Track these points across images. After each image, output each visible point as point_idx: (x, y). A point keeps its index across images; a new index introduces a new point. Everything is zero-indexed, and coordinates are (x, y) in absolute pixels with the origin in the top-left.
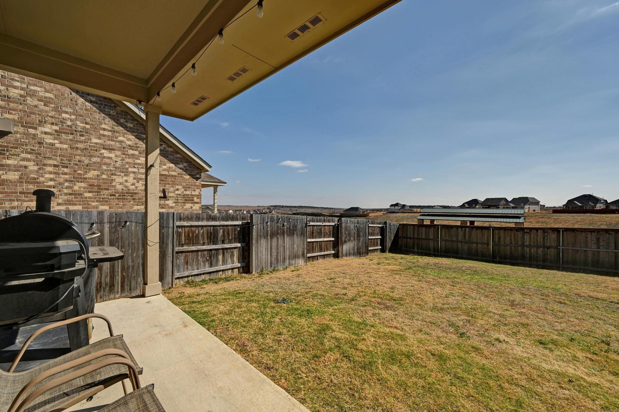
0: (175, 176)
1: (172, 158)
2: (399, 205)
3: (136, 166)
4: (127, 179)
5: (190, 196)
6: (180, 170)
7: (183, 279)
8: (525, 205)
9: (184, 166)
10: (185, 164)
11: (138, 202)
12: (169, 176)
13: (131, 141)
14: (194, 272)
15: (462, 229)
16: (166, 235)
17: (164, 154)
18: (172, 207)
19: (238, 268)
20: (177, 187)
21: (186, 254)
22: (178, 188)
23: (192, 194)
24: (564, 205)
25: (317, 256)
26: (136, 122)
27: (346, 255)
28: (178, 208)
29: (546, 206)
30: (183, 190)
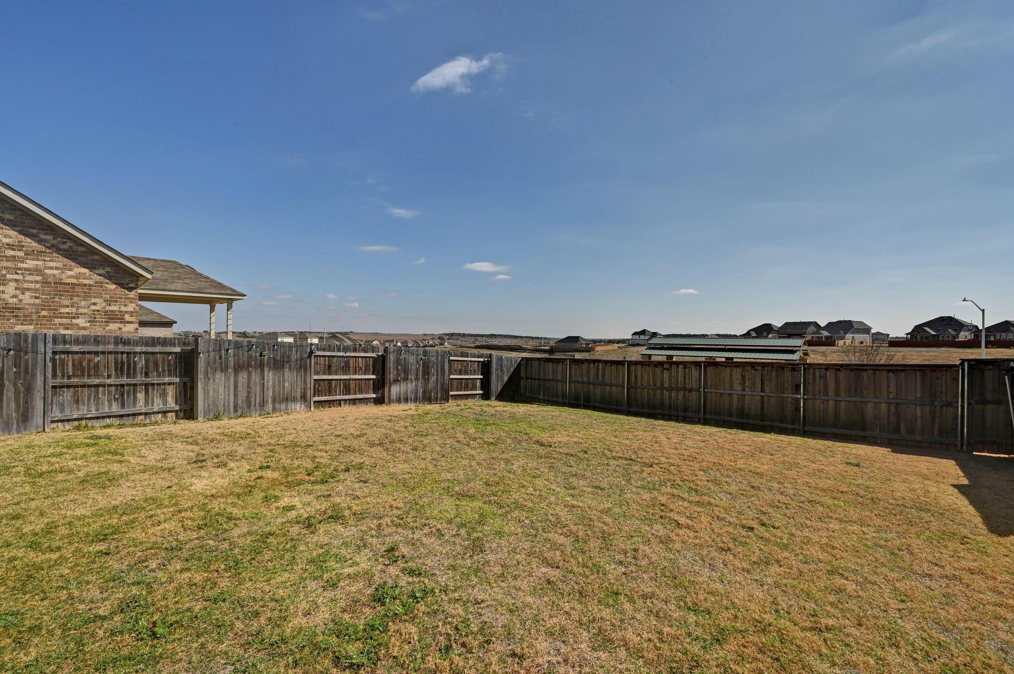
0: (90, 285)
1: (84, 261)
2: (646, 333)
3: (18, 272)
4: (4, 289)
5: (117, 313)
6: (98, 277)
7: (71, 422)
8: (846, 333)
9: (106, 272)
10: (108, 269)
11: (24, 320)
12: (79, 285)
13: (11, 238)
14: (89, 414)
15: (594, 364)
16: (32, 363)
17: (70, 255)
18: (84, 328)
19: (176, 412)
20: (93, 300)
21: (77, 389)
22: (95, 301)
23: (121, 310)
24: (907, 334)
25: (340, 400)
26: (18, 213)
27: (399, 401)
28: (95, 328)
29: (890, 336)
30: (104, 304)
